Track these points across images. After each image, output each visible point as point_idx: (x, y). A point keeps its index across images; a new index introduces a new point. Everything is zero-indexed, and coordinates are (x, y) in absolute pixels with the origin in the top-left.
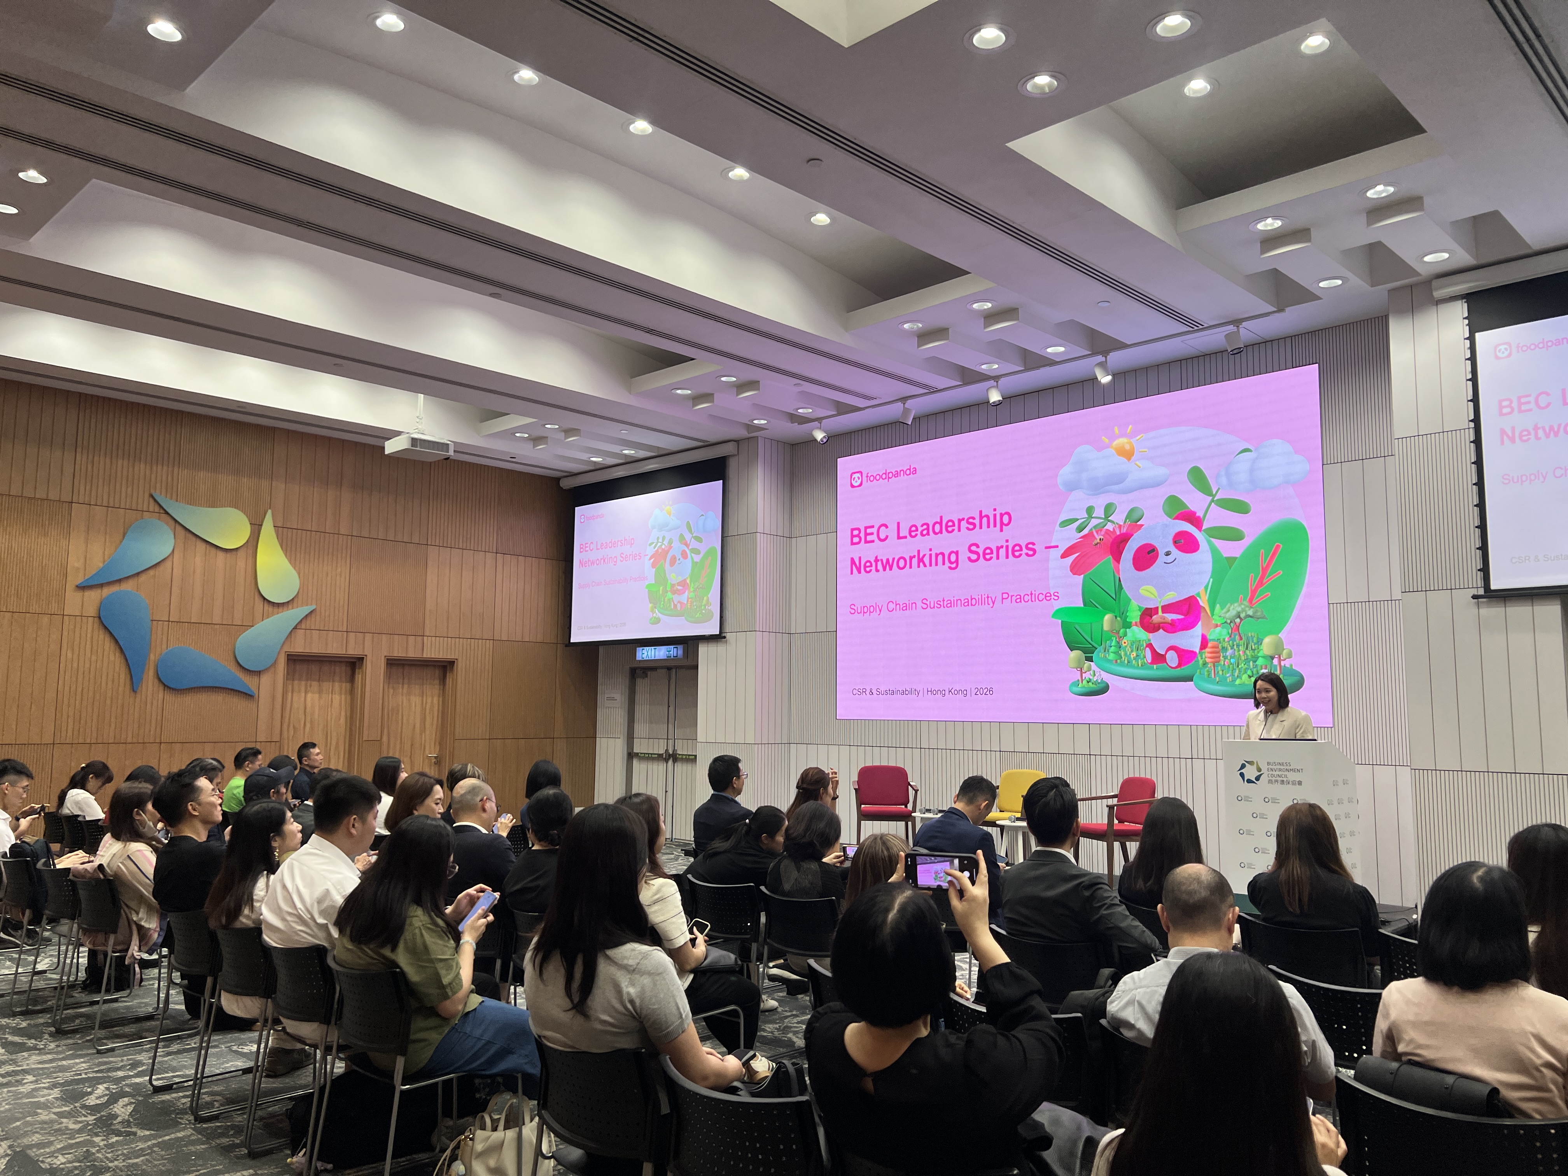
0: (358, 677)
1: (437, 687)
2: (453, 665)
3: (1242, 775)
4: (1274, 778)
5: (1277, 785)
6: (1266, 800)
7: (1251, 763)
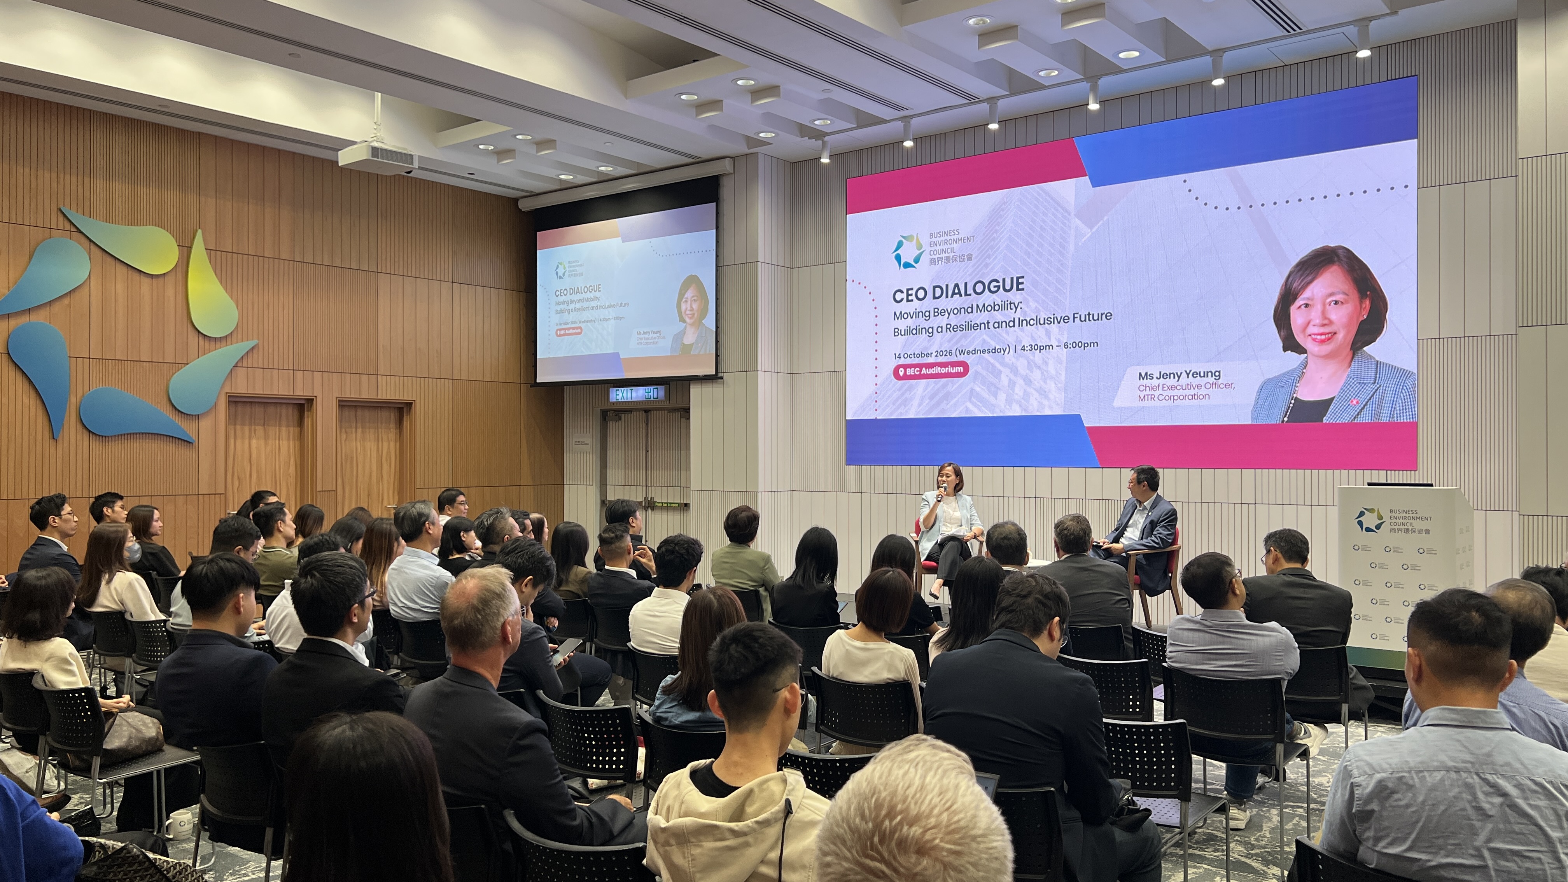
0: (308, 421)
1: (393, 430)
2: (410, 409)
3: (1360, 523)
4: (1397, 527)
5: (1402, 534)
6: (1387, 550)
7: (1371, 511)
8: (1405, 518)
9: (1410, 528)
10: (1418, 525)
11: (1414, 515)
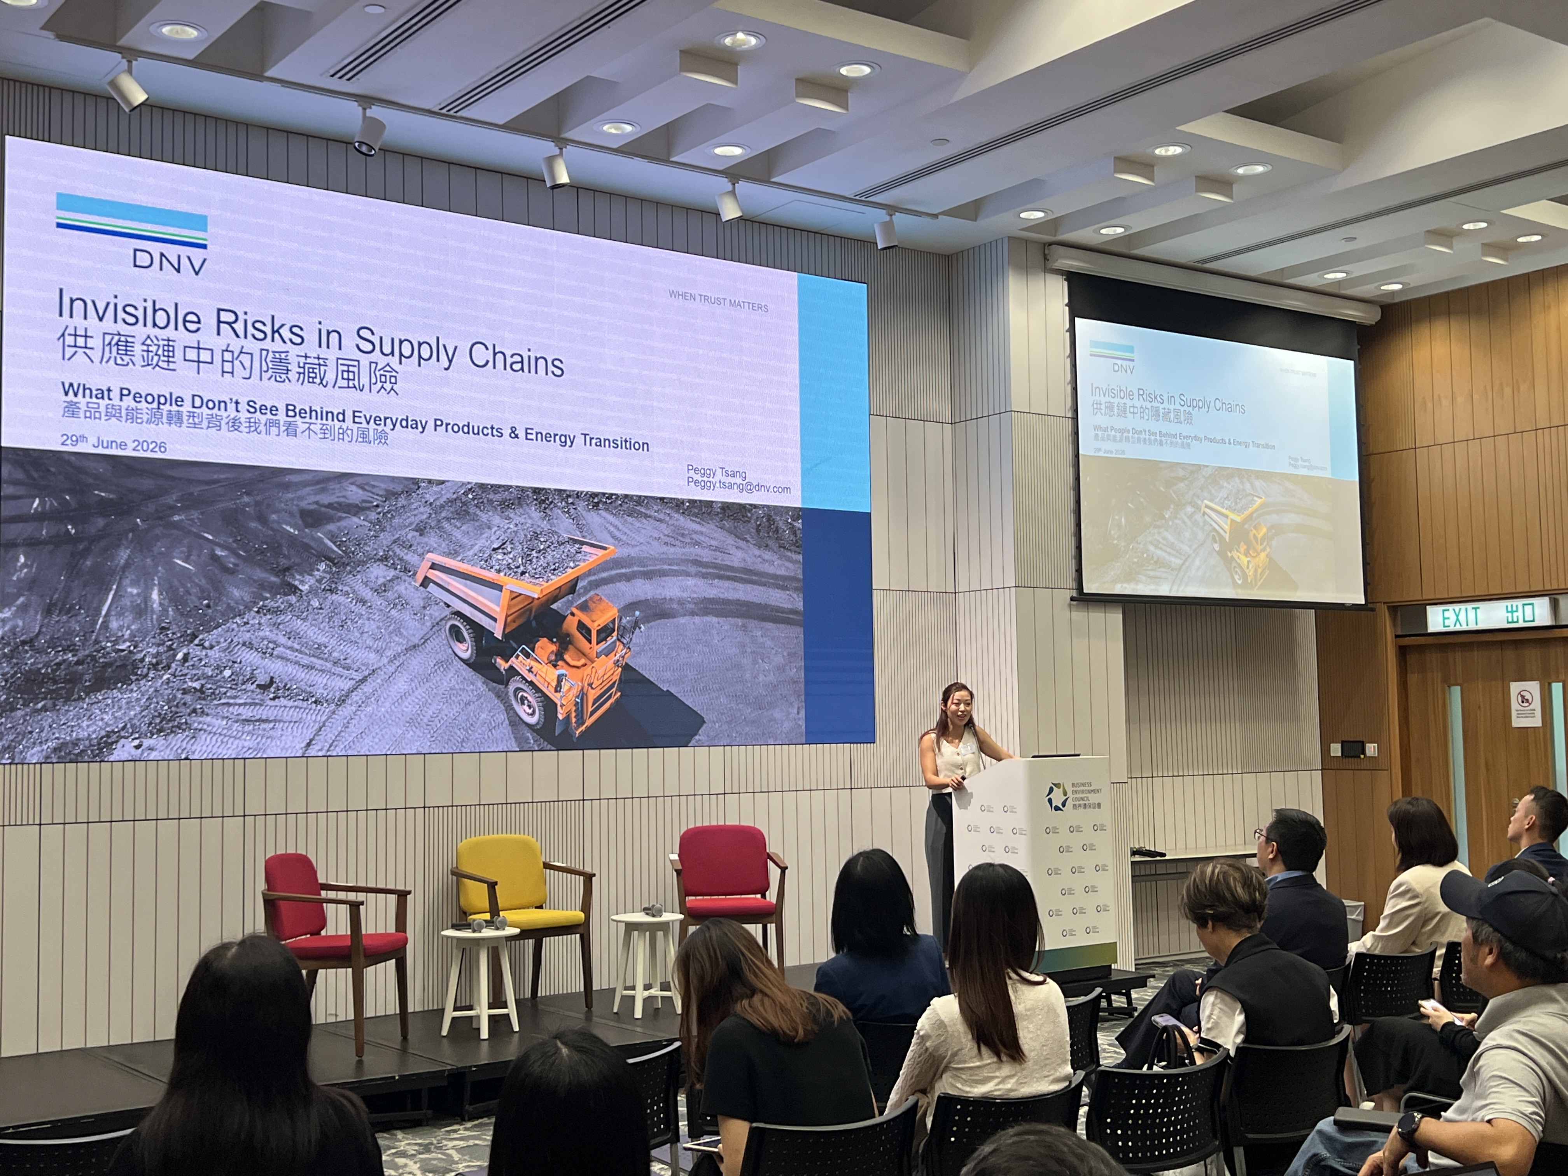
3: (1050, 801)
4: (1077, 803)
5: (1081, 810)
6: (1071, 829)
7: (1057, 785)
8: (1083, 792)
9: (1087, 802)
10: (1093, 798)
11: (1089, 788)
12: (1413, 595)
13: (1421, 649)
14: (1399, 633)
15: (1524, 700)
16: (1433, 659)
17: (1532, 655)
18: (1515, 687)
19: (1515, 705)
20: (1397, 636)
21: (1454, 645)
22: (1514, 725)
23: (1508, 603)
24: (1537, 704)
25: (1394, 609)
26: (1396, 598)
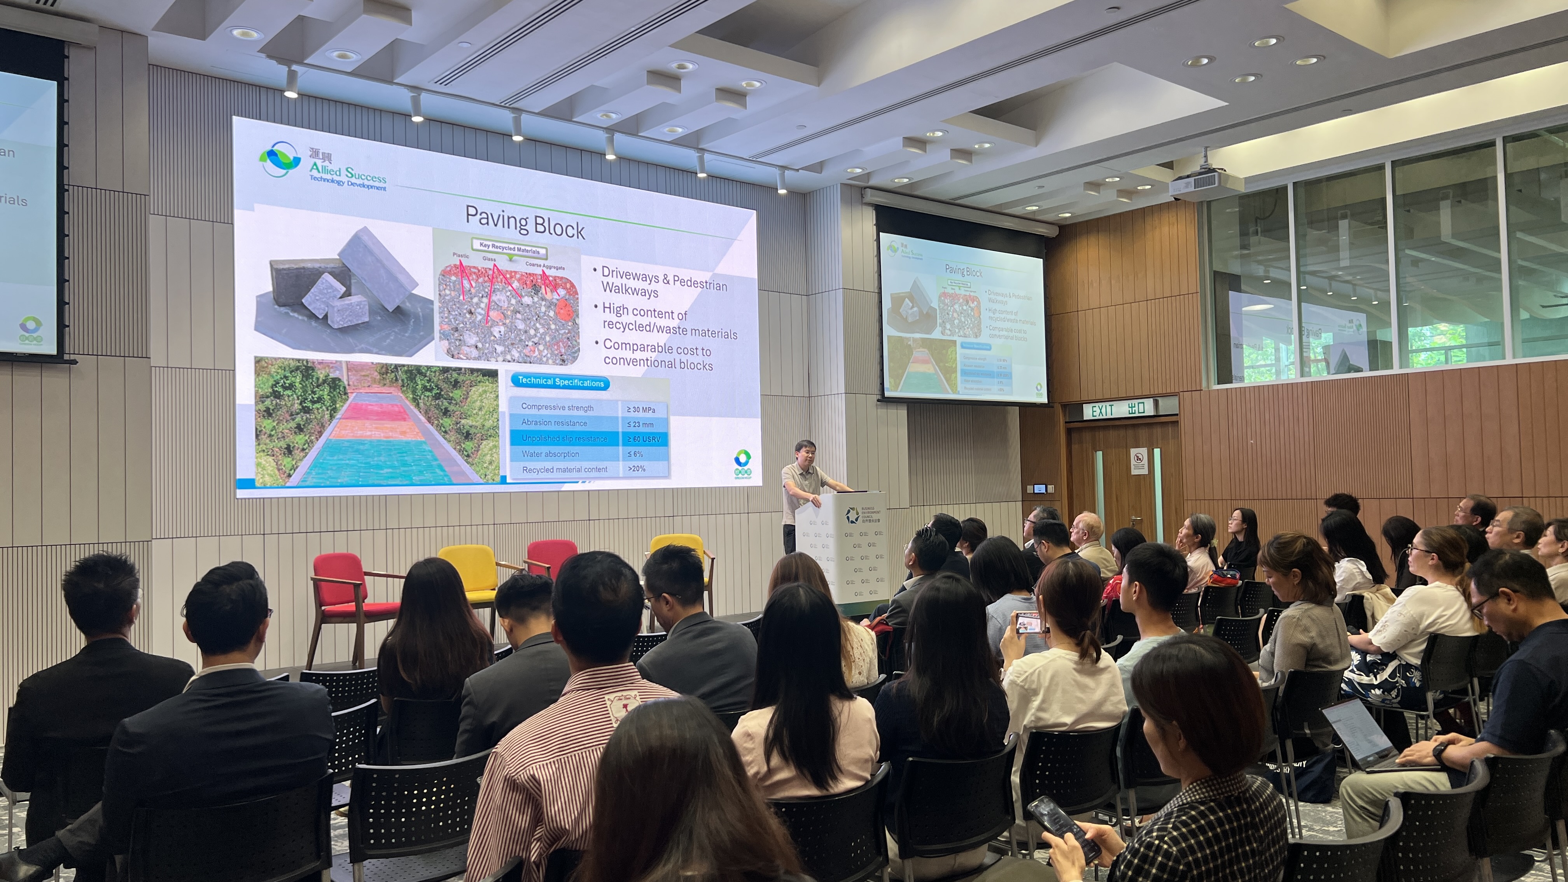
3: (848, 518)
4: (865, 519)
5: (868, 523)
6: (861, 534)
7: (853, 509)
8: (869, 512)
9: (871, 519)
10: (875, 516)
11: (873, 510)
12: (1075, 398)
13: (1079, 429)
14: (1068, 420)
15: (1138, 459)
16: (1087, 436)
17: (1143, 433)
18: (1133, 452)
19: (1133, 462)
20: (1066, 422)
21: (1099, 428)
22: (1132, 474)
23: (1130, 402)
24: (1145, 461)
25: (1065, 406)
26: (1065, 400)
